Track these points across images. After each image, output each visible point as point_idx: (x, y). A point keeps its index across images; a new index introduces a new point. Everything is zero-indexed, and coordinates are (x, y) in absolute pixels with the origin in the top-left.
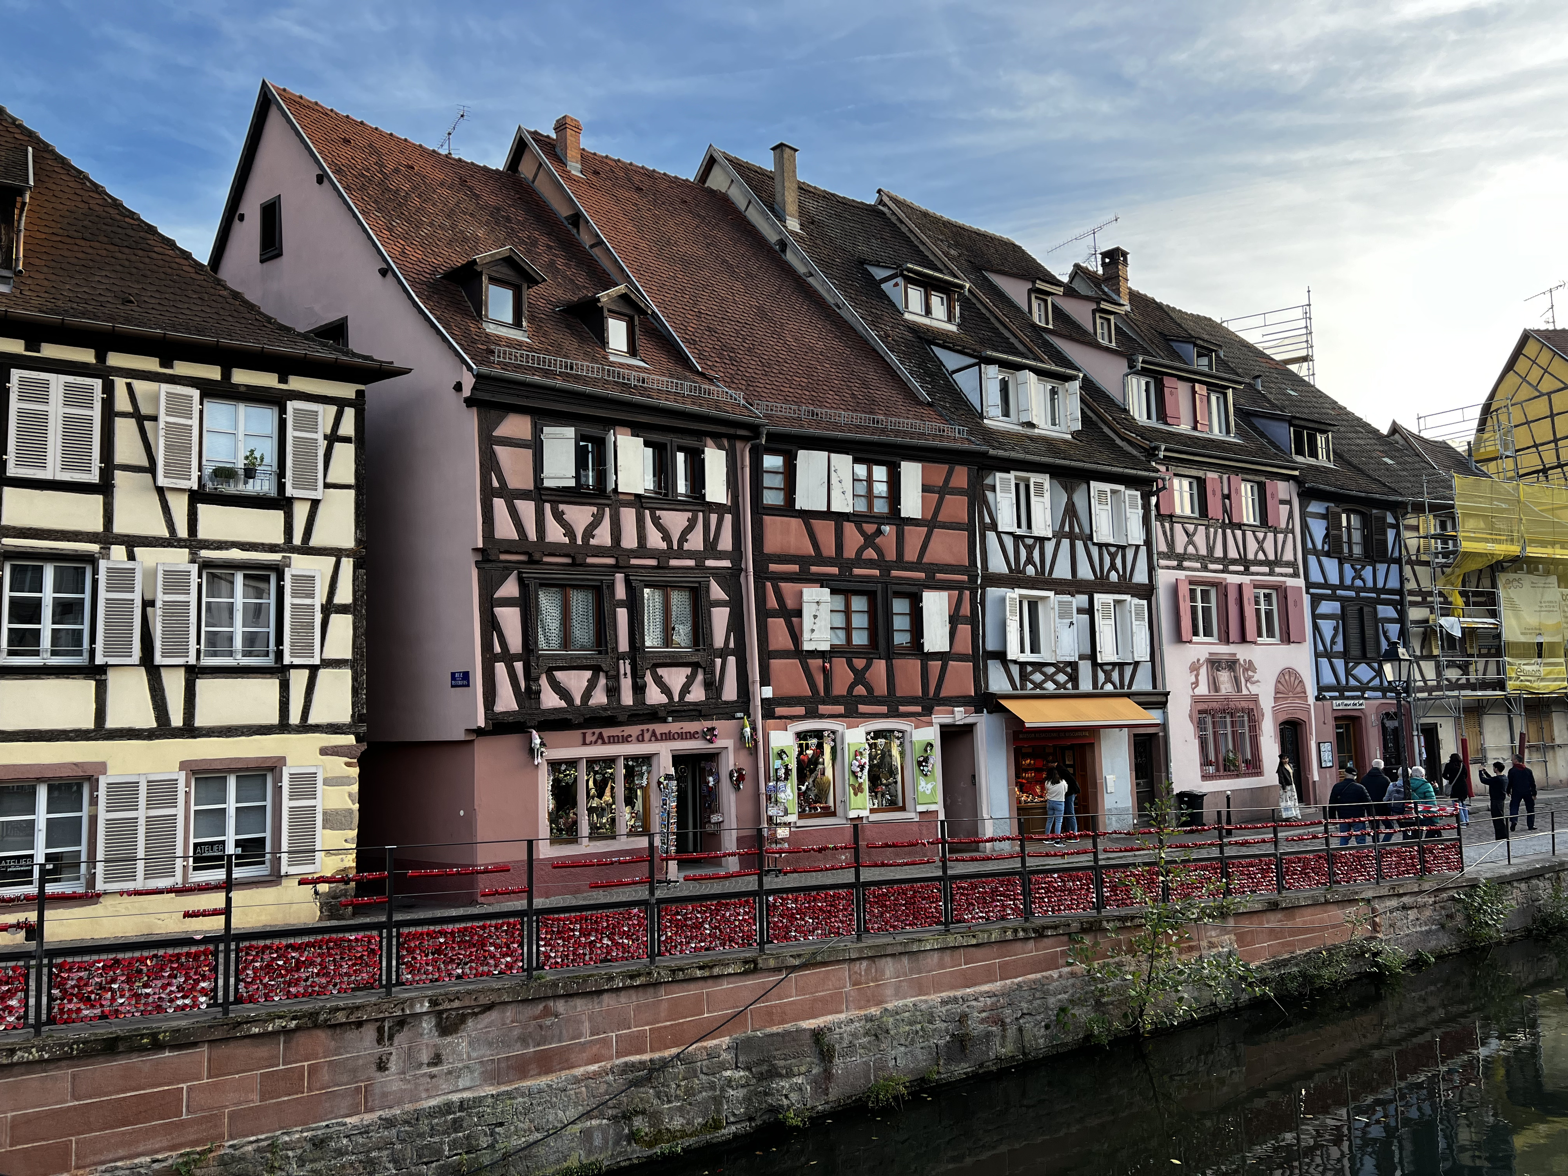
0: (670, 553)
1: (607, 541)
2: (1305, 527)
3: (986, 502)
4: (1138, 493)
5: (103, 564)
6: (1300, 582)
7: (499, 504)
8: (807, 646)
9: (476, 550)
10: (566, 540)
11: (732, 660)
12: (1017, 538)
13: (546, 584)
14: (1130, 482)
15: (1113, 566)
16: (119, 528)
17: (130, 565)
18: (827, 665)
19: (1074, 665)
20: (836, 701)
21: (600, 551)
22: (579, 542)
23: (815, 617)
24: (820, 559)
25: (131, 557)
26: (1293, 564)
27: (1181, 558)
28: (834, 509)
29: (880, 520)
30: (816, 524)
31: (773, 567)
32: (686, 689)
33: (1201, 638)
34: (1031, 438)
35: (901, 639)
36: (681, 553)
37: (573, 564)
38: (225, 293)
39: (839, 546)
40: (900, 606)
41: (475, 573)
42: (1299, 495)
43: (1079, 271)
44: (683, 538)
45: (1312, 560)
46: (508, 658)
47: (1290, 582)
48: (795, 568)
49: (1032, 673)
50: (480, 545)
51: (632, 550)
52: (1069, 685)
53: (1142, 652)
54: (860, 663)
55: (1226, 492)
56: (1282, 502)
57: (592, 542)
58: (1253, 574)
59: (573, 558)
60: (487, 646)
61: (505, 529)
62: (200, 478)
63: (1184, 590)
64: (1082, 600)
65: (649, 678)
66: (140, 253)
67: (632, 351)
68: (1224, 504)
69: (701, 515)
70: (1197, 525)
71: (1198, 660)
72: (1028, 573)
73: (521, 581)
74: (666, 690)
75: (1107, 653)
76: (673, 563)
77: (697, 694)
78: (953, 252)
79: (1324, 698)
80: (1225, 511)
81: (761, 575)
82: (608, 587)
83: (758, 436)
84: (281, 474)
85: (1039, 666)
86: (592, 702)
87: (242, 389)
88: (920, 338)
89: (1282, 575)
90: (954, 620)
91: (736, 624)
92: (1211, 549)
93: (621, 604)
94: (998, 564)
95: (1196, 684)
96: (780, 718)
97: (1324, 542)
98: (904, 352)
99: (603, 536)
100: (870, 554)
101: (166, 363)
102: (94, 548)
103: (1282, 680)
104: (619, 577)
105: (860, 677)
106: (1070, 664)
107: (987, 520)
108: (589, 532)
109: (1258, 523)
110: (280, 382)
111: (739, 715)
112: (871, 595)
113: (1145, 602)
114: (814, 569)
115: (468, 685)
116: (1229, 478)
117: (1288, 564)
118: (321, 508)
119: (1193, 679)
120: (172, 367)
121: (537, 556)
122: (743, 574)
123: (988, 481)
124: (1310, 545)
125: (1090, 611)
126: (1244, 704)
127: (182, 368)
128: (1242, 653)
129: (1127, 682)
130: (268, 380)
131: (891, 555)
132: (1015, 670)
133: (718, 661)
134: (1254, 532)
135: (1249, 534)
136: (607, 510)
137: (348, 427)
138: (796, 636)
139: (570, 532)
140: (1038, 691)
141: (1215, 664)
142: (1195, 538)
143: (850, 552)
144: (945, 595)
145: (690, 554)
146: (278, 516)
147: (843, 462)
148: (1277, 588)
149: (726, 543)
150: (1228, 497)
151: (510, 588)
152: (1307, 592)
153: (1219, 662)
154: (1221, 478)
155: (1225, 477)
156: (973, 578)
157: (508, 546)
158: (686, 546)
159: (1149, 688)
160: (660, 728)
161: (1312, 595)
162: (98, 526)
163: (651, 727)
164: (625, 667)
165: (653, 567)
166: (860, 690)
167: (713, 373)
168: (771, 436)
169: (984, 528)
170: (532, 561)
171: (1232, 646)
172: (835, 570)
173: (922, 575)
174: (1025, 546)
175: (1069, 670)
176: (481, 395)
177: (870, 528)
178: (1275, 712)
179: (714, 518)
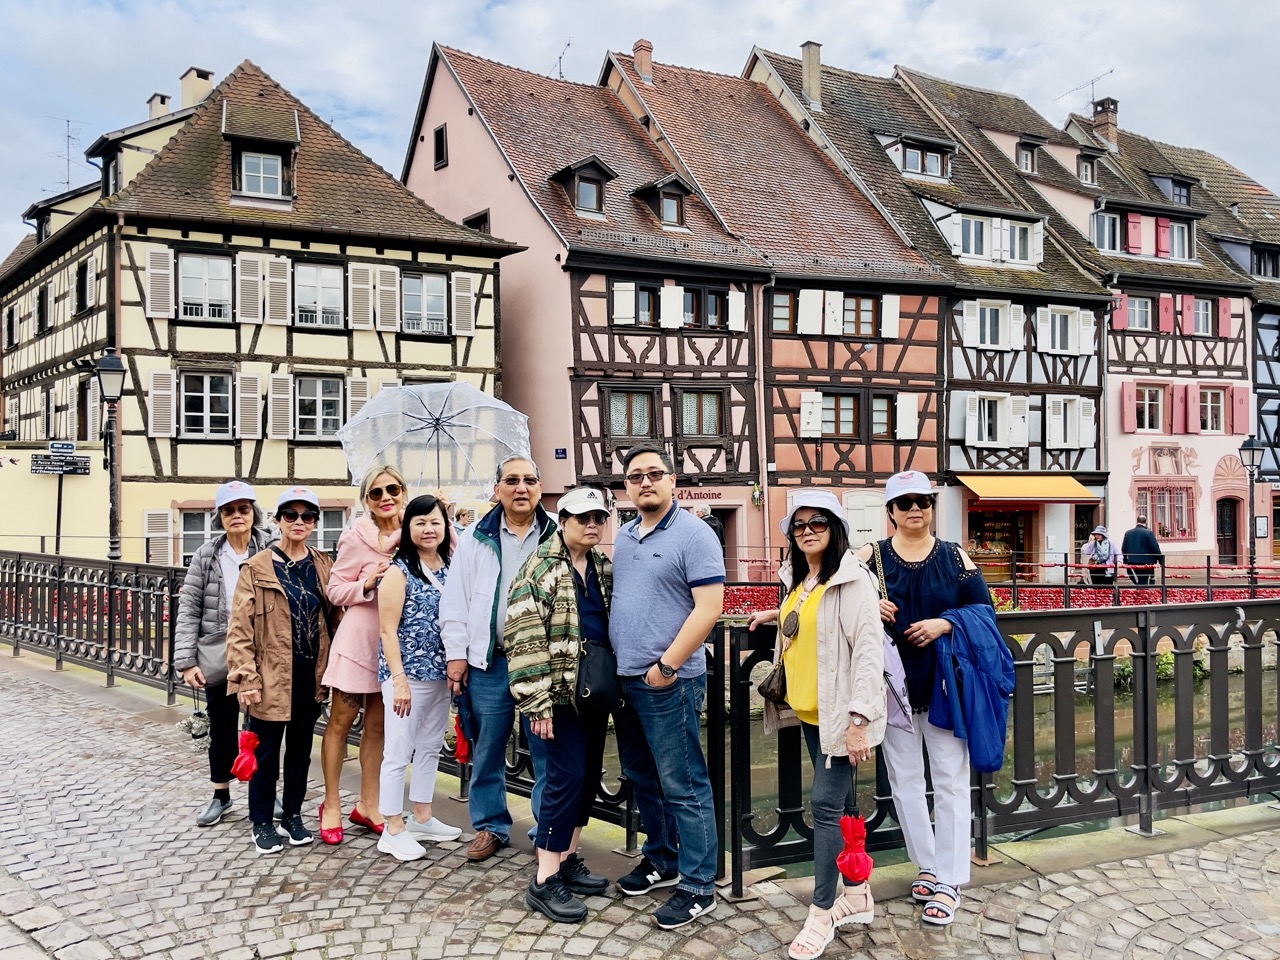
0: (702, 368)
1: (657, 361)
2: (1256, 336)
3: (954, 323)
4: (1092, 313)
5: (349, 380)
6: (1249, 384)
7: (584, 337)
8: (803, 435)
9: (570, 368)
10: (629, 361)
11: (746, 445)
12: (979, 351)
13: (616, 390)
14: (1084, 304)
15: (1065, 372)
16: (357, 357)
17: (364, 379)
18: (819, 448)
19: (1026, 451)
20: (825, 474)
21: (653, 368)
22: (638, 362)
23: (810, 413)
24: (815, 370)
25: (364, 375)
26: (1243, 369)
27: (1131, 365)
28: (826, 333)
29: (864, 340)
30: (812, 343)
31: (779, 377)
32: (712, 464)
33: (1147, 429)
34: (998, 272)
35: (880, 429)
36: (711, 368)
37: (634, 378)
38: (413, 201)
39: (831, 360)
40: (880, 405)
41: (569, 384)
42: (1252, 310)
43: (1074, 120)
44: (712, 357)
45: (1261, 365)
46: (591, 440)
47: (1237, 383)
48: (796, 377)
49: (988, 456)
50: (572, 366)
51: (675, 367)
52: (1020, 466)
53: (1088, 441)
54: (844, 447)
55: (1179, 308)
56: (1235, 316)
57: (647, 361)
58: (1201, 377)
59: (634, 373)
60: (577, 432)
61: (588, 354)
62: (401, 325)
63: (1131, 392)
64: (1036, 400)
65: (685, 455)
66: (363, 177)
67: (681, 222)
68: (1176, 320)
69: (725, 340)
70: (1148, 338)
71: (1141, 448)
72: (988, 379)
73: (599, 389)
74: (698, 464)
75: (1055, 441)
76: (704, 375)
77: (721, 467)
78: (955, 115)
79: (1264, 481)
80: (1176, 323)
81: (769, 384)
82: (658, 393)
83: (769, 281)
84: (449, 321)
85: (994, 451)
87: (425, 266)
88: (912, 192)
89: (1230, 378)
90: (923, 415)
91: (750, 418)
92: (1160, 357)
93: (666, 404)
94: (961, 372)
95: (1138, 466)
96: (781, 485)
97: (1274, 349)
98: (897, 206)
99: (654, 358)
100: (856, 366)
101: (380, 251)
102: (343, 369)
103: (1223, 465)
104: (666, 387)
105: (844, 457)
106: (1022, 449)
107: (954, 338)
108: (645, 355)
109: (1210, 334)
110: (447, 259)
111: (750, 483)
112: (856, 397)
113: (1093, 401)
114: (810, 378)
115: (565, 458)
116: (1182, 298)
117: (1236, 369)
118: (473, 341)
119: (1136, 463)
120: (383, 253)
121: (609, 372)
122: (756, 382)
123: (957, 307)
124: (1260, 352)
125: (1043, 408)
126: (1183, 485)
127: (389, 254)
128: (1184, 442)
129: (1072, 464)
130: (439, 259)
131: (872, 366)
132: (973, 454)
133: (736, 445)
134: (1204, 342)
135: (1199, 344)
136: (657, 339)
137: (489, 289)
138: (794, 428)
139: (631, 355)
140: (992, 470)
141: (1157, 451)
142: (1145, 349)
143: (839, 365)
144: (915, 396)
145: (718, 369)
146: (448, 347)
147: (834, 298)
148: (1224, 388)
149: (743, 360)
150: (1181, 313)
151: (592, 393)
152: (1255, 392)
153: (1161, 449)
154: (1174, 298)
155: (1179, 297)
156: (940, 383)
157: (590, 366)
158: (714, 363)
159: (1092, 468)
160: (694, 490)
161: (1260, 395)
162: (345, 357)
163: (688, 489)
165: (690, 378)
166: (844, 467)
167: (739, 234)
168: (778, 280)
169: (952, 344)
170: (606, 376)
171: (1174, 436)
172: (827, 379)
173: (898, 381)
174: (987, 358)
175: (1020, 454)
176: (572, 264)
177: (856, 347)
178: (1214, 492)
179: (735, 342)
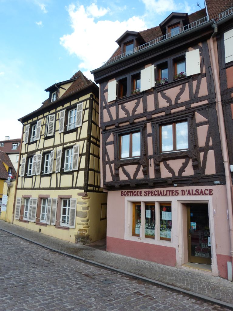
0: (172, 107)
1: (142, 112)
7: (105, 111)
11: (211, 152)
13: (122, 133)
22: (131, 115)
32: (182, 170)
36: (177, 105)
41: (102, 136)
44: (177, 98)
46: (109, 163)
51: (152, 112)
57: (135, 113)
60: (104, 159)
61: (106, 119)
62: (64, 129)
65: (162, 165)
69: (186, 84)
73: (113, 135)
74: (171, 171)
76: (173, 111)
77: (189, 171)
81: (228, 101)
86: (138, 177)
87: (72, 106)
91: (213, 133)
93: (149, 135)
99: (140, 110)
101: (63, 107)
102: (52, 149)
104: (149, 125)
108: (134, 110)
110: (78, 100)
111: (216, 182)
118: (82, 128)
121: (116, 125)
122: (216, 105)
136: (141, 99)
137: (88, 105)
139: (127, 112)
145: (182, 104)
149: (203, 92)
151: (111, 138)
157: (108, 124)
158: (180, 101)
164: (151, 162)
165: (163, 116)
176: (97, 79)
179: (195, 83)
